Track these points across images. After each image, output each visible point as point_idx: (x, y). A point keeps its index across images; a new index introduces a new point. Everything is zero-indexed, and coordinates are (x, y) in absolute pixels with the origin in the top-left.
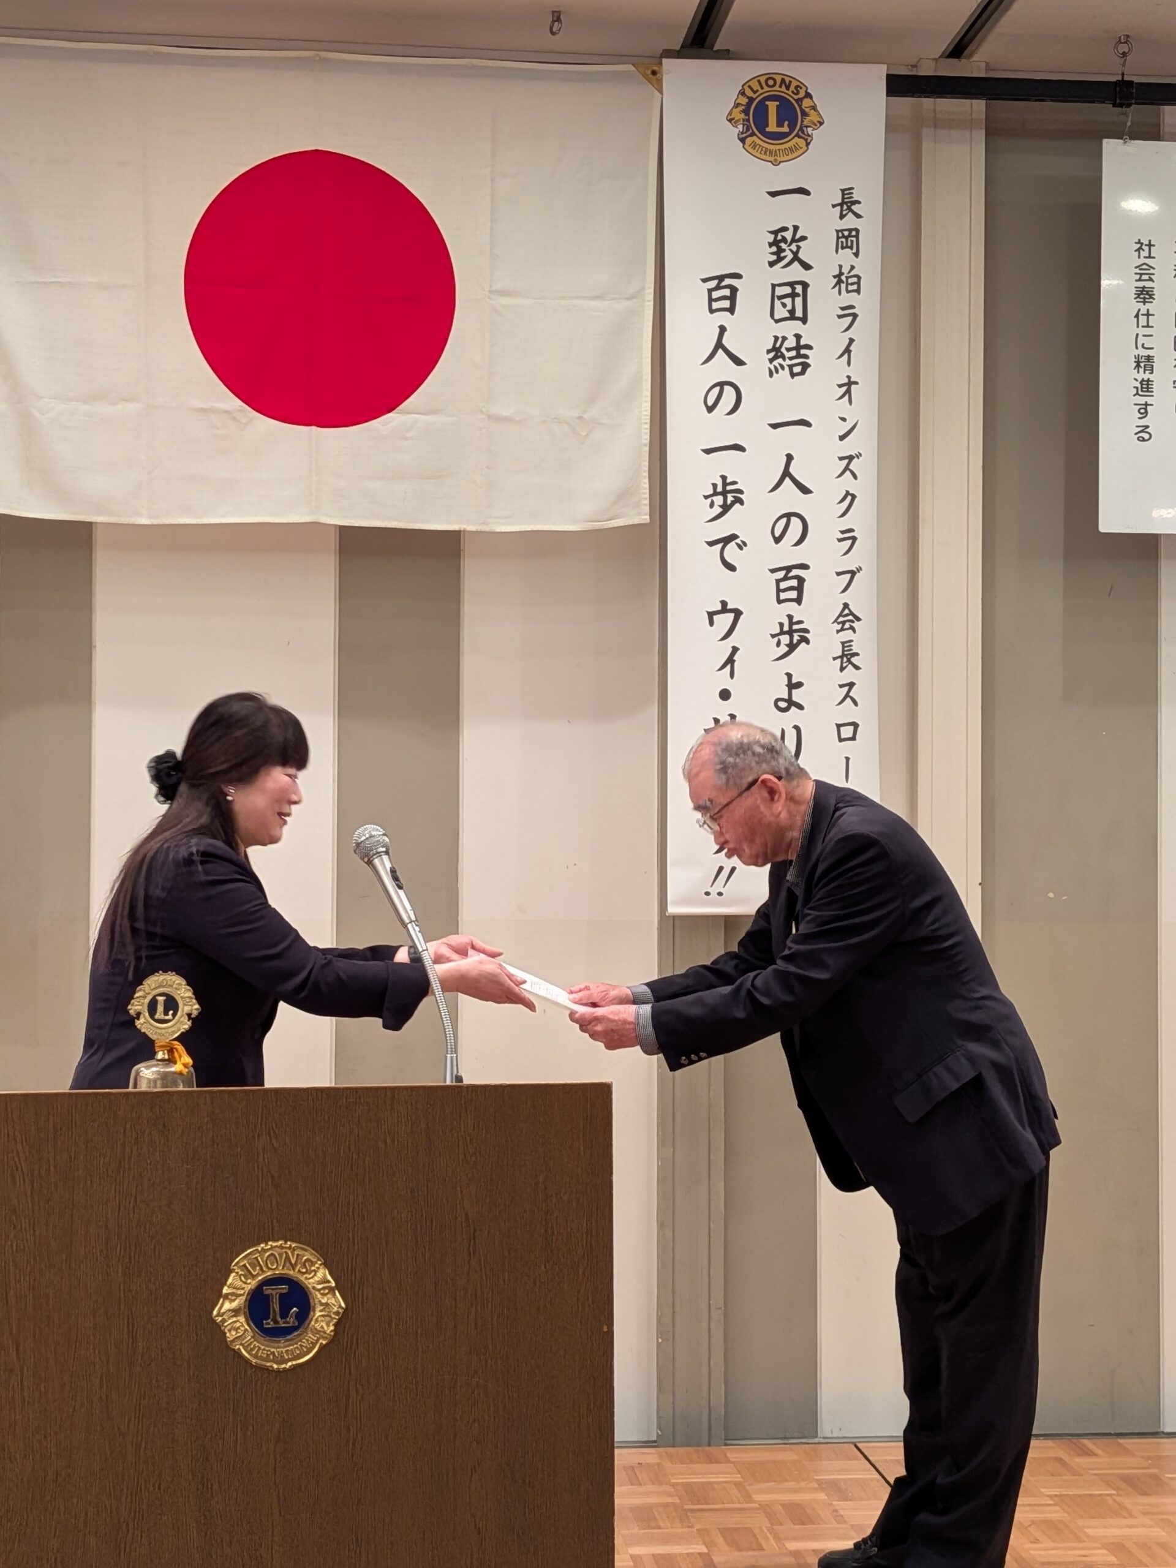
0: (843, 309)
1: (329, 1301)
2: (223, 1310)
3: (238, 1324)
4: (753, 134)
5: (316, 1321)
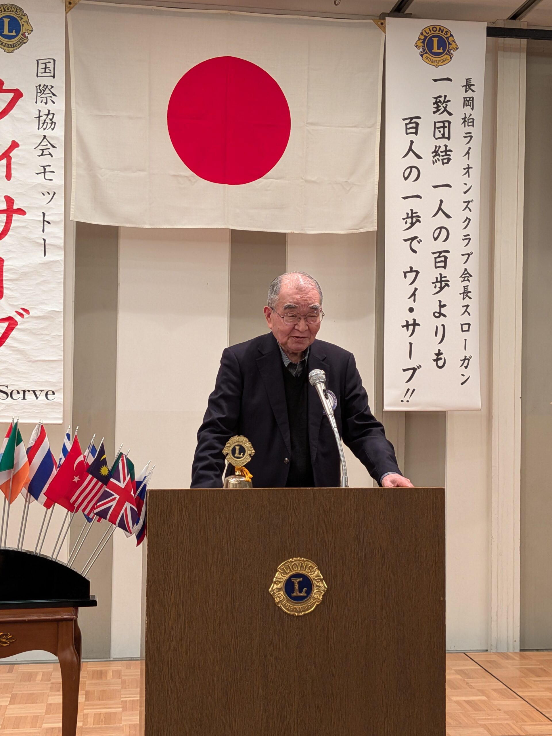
0: (466, 133)
1: (320, 585)
2: (273, 589)
3: (280, 595)
4: (426, 53)
5: (315, 594)
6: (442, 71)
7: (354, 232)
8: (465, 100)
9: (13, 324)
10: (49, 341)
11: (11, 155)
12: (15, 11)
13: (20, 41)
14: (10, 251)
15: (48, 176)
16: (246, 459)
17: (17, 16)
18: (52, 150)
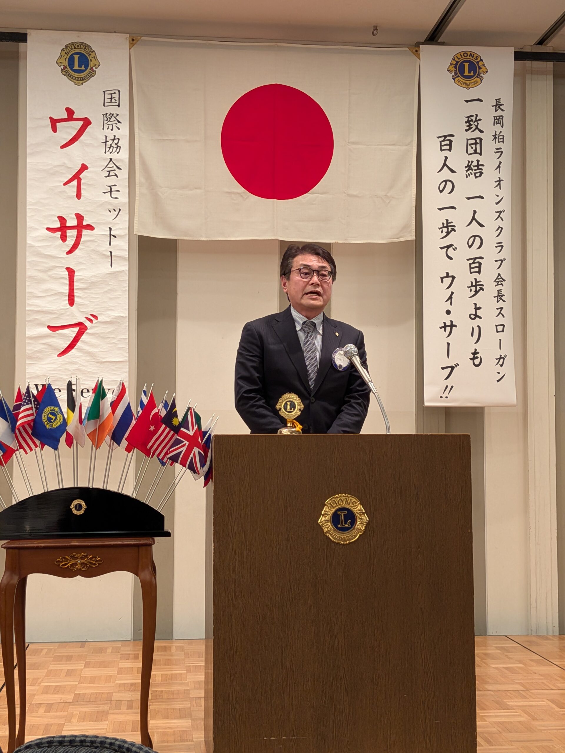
0: (497, 149)
1: (362, 518)
2: (322, 520)
3: (328, 526)
4: (458, 76)
5: (358, 525)
6: (473, 93)
7: (393, 242)
8: (495, 118)
9: (83, 329)
10: (115, 343)
11: (81, 176)
12: (84, 48)
13: (89, 74)
14: (81, 263)
15: (114, 194)
16: (296, 413)
17: (86, 52)
18: (117, 172)
